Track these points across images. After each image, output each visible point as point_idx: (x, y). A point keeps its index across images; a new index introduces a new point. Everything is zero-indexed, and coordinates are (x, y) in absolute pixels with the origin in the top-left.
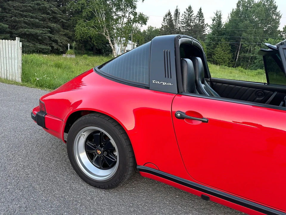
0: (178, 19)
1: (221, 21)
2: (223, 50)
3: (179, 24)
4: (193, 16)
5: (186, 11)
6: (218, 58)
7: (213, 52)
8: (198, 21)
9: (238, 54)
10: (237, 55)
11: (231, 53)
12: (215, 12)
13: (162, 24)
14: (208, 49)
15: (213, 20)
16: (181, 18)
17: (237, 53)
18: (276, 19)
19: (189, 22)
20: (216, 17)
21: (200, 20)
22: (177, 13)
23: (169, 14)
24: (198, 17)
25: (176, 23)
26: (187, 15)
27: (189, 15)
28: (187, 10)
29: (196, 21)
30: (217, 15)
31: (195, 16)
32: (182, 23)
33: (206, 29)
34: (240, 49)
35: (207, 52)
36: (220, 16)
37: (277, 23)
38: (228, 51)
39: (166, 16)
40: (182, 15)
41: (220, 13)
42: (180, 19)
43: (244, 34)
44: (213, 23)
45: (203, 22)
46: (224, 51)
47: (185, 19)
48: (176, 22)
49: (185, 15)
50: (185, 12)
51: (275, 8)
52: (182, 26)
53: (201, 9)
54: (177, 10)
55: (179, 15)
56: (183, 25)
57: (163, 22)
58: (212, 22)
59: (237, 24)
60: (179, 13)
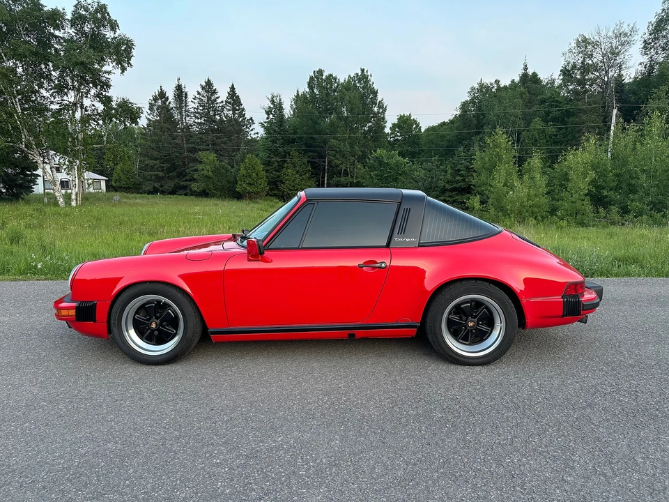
0: (186, 106)
1: (283, 115)
2: (297, 172)
3: (188, 119)
4: (219, 101)
5: (200, 90)
6: (291, 190)
7: (279, 177)
8: (231, 112)
9: (326, 178)
10: (324, 181)
11: (313, 178)
12: (270, 97)
13: (148, 117)
14: (267, 171)
15: (268, 113)
16: (192, 105)
17: (323, 178)
18: (379, 113)
19: (212, 113)
20: (272, 106)
21: (234, 110)
22: (180, 93)
23: (162, 95)
24: (230, 103)
25: (182, 116)
26: (205, 100)
27: (209, 99)
28: (203, 88)
29: (225, 112)
30: (273, 102)
31: (222, 102)
32: (195, 116)
33: (251, 128)
34: (328, 169)
35: (267, 177)
36: (281, 104)
37: (381, 120)
38: (307, 175)
39: (155, 99)
40: (194, 99)
41: (278, 98)
42: (190, 107)
43: (333, 142)
44: (268, 118)
45: (242, 115)
46: (301, 175)
47: (201, 108)
48: (181, 113)
49: (200, 99)
50: (199, 93)
51: (375, 93)
52: (198, 123)
53: (233, 88)
54: (179, 88)
55: (186, 97)
56: (199, 121)
57: (149, 112)
58: (267, 116)
59: (316, 123)
60: (186, 94)
